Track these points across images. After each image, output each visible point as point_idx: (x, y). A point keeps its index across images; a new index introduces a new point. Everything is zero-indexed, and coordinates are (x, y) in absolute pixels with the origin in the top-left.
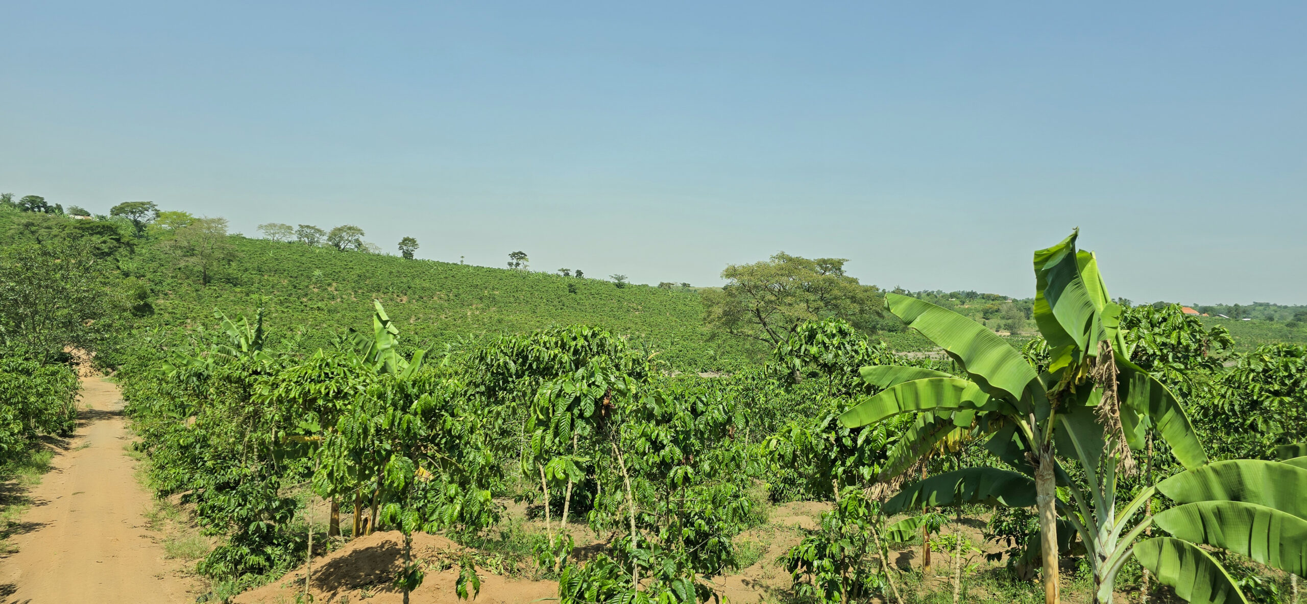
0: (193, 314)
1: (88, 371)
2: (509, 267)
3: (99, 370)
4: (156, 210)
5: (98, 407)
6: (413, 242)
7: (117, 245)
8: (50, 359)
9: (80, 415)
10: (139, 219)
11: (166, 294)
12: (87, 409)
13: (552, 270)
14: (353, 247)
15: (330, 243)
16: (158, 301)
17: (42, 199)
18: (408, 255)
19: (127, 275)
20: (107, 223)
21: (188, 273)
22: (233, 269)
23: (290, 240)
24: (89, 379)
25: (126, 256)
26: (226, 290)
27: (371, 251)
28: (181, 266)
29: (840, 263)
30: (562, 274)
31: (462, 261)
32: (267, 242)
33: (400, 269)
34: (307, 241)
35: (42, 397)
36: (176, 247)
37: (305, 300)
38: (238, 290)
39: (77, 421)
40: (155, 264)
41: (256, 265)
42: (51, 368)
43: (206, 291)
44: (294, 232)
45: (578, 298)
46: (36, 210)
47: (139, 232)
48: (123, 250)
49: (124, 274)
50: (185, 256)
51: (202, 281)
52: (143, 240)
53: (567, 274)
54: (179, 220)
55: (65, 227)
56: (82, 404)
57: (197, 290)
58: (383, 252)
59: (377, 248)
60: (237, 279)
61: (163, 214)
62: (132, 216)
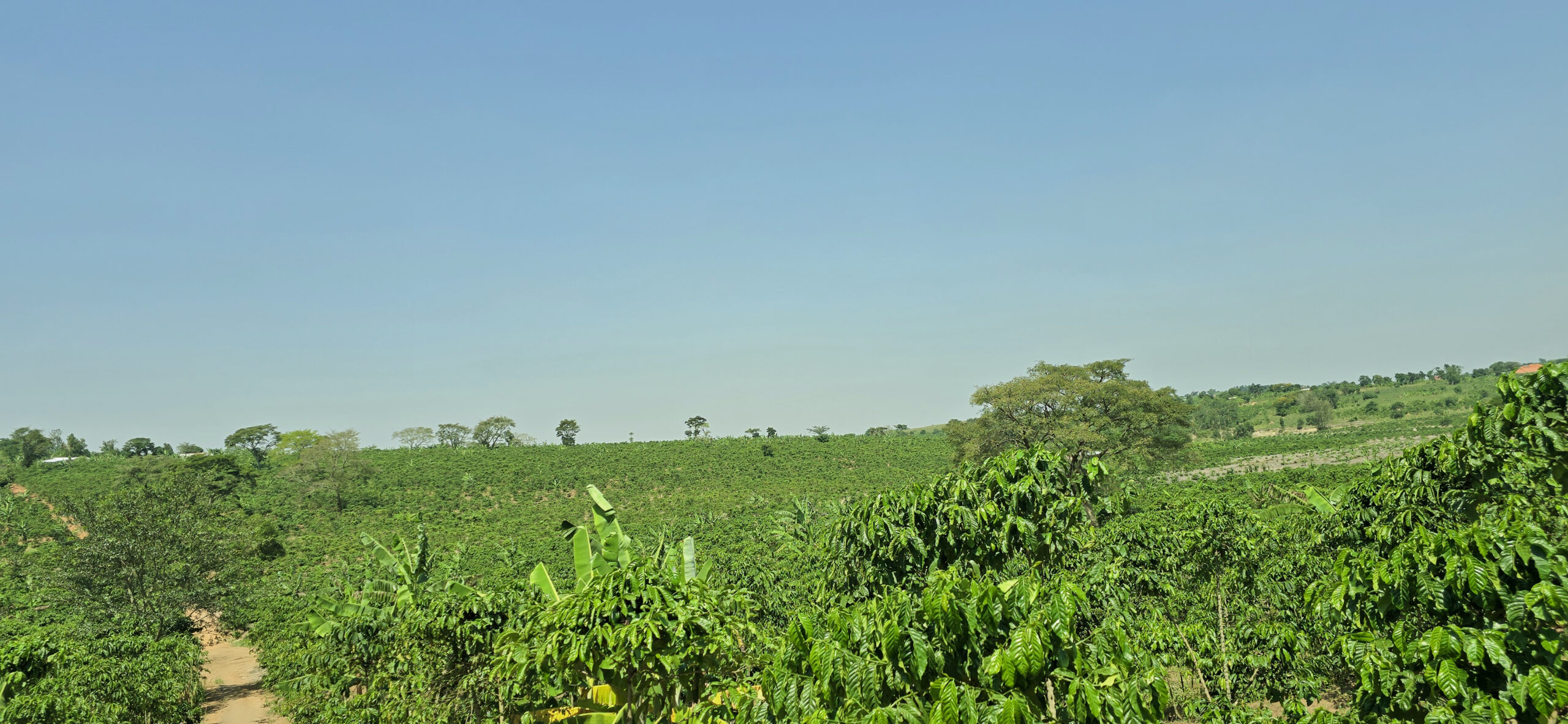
0: (331, 548)
1: (214, 637)
2: (687, 438)
3: (226, 634)
4: (276, 433)
5: (230, 681)
6: (572, 424)
7: (236, 479)
8: (165, 630)
9: (209, 695)
10: (258, 446)
11: (296, 529)
12: (217, 686)
13: (739, 433)
14: (504, 441)
15: (477, 441)
16: (288, 539)
17: (148, 440)
18: (568, 441)
19: (250, 513)
20: (223, 456)
21: (319, 501)
22: (370, 488)
23: (430, 444)
24: (215, 646)
25: (247, 491)
26: (365, 514)
27: (525, 443)
28: (311, 493)
29: (1120, 364)
30: (750, 435)
31: (631, 439)
32: (404, 451)
33: (563, 458)
34: (450, 443)
35: (156, 682)
36: (302, 472)
37: (457, 512)
38: (379, 511)
39: (205, 705)
40: (281, 496)
41: (395, 480)
42: (167, 640)
43: (342, 518)
44: (434, 435)
45: (776, 461)
46: (142, 454)
47: (259, 461)
48: (244, 485)
49: (247, 513)
50: (315, 480)
51: (336, 507)
52: (265, 470)
53: (756, 435)
54: (304, 440)
55: (176, 467)
56: (211, 680)
57: (332, 519)
58: (539, 442)
59: (530, 439)
60: (376, 498)
61: (284, 436)
62: (250, 443)
